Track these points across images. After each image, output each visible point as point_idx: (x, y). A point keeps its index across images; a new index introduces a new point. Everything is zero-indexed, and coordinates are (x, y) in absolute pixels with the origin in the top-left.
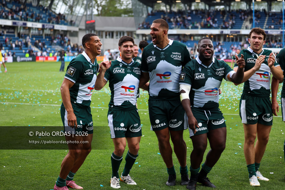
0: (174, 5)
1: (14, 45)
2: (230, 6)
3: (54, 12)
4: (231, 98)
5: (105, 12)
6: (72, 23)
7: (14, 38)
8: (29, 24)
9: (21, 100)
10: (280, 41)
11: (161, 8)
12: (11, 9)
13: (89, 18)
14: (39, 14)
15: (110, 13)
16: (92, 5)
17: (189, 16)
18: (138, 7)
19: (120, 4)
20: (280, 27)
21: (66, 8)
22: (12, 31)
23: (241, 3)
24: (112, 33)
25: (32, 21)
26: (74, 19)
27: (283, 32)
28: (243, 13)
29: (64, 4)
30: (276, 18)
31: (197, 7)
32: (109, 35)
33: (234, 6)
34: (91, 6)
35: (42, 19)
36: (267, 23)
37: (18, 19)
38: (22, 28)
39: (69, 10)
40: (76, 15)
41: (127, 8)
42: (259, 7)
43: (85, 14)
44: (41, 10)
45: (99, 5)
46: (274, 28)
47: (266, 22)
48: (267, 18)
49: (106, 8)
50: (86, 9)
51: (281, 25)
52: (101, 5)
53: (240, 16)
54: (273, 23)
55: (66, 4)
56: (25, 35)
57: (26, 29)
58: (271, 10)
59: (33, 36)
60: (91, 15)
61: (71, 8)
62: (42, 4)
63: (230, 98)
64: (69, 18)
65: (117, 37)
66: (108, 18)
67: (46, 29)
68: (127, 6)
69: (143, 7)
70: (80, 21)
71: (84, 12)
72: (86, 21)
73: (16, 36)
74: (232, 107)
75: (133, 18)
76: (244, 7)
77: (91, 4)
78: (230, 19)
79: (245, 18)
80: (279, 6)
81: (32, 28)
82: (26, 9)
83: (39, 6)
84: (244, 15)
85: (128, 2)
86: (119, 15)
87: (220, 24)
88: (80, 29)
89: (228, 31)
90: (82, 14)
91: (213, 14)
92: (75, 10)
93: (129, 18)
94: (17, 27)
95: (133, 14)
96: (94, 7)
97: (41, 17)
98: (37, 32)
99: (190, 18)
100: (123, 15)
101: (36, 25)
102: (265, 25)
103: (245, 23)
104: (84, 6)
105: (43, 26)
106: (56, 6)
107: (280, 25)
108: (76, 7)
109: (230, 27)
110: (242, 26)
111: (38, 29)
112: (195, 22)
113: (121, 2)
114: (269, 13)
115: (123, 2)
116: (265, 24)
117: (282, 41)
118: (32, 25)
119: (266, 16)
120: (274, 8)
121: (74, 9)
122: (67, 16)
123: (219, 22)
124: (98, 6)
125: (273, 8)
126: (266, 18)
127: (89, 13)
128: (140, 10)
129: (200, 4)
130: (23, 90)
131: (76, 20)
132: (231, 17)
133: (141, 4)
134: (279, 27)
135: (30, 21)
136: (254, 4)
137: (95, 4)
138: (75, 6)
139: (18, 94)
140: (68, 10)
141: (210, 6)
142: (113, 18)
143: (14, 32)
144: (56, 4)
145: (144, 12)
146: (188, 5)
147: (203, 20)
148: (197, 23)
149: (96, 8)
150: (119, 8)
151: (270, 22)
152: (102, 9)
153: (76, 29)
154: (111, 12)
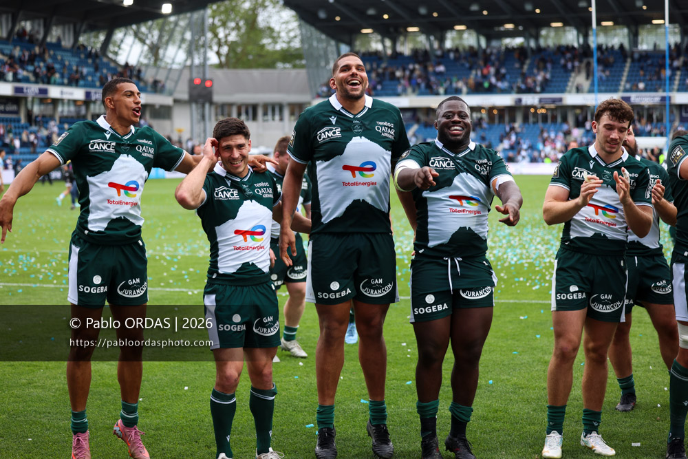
0: (402, 38)
1: (17, 143)
2: (537, 37)
3: (115, 62)
4: (540, 262)
5: (237, 59)
6: (156, 87)
7: (17, 124)
8: (54, 92)
9: (33, 276)
10: (660, 120)
11: (370, 47)
12: (11, 57)
13: (198, 73)
14: (77, 66)
15: (249, 60)
16: (204, 41)
17: (439, 64)
18: (315, 44)
19: (273, 38)
20: (660, 86)
21: (142, 52)
22: (14, 108)
23: (565, 31)
24: (255, 107)
25: (62, 84)
26: (161, 77)
27: (667, 99)
28: (568, 55)
29: (137, 41)
30: (649, 65)
31: (457, 42)
32: (247, 113)
33: (546, 37)
34: (203, 46)
35: (83, 77)
36: (628, 76)
37: (26, 80)
38: (36, 101)
39: (150, 55)
40: (165, 68)
41: (289, 47)
42: (609, 39)
43: (189, 63)
44: (83, 56)
45: (223, 40)
46: (645, 90)
47: (625, 74)
48: (628, 64)
49: (239, 50)
50: (190, 53)
51: (663, 82)
52: (226, 41)
53: (562, 61)
54: (642, 78)
55: (143, 41)
56: (44, 116)
57: (48, 104)
58: (637, 46)
59: (64, 120)
60: (203, 65)
61: (154, 50)
62: (86, 43)
63: (538, 262)
64: (149, 76)
65: (266, 118)
66: (243, 73)
67: (95, 102)
68: (289, 42)
69: (328, 44)
70: (177, 82)
71: (186, 60)
72: (191, 81)
73: (23, 121)
74: (543, 284)
75: (303, 72)
76: (573, 40)
77: (203, 39)
78: (539, 69)
79: (573, 67)
80: (656, 35)
81: (62, 100)
82: (47, 56)
83: (79, 48)
84: (572, 60)
85: (292, 34)
86: (271, 65)
87: (514, 82)
88: (176, 101)
89: (533, 98)
90: (180, 64)
91: (498, 59)
92: (164, 55)
93: (294, 72)
94: (26, 99)
95: (304, 62)
96: (211, 47)
97: (82, 73)
98: (72, 108)
99: (441, 68)
100: (280, 65)
101: (71, 94)
102: (623, 83)
103: (575, 77)
104: (184, 46)
105: (88, 94)
106: (119, 47)
107: (659, 82)
108: (166, 49)
109: (538, 89)
110: (567, 85)
111: (75, 102)
112: (454, 79)
113: (275, 35)
114: (633, 53)
115: (279, 32)
116: (624, 78)
117: (664, 121)
118: (62, 93)
119: (625, 61)
120: (645, 40)
121: (161, 52)
122: (146, 71)
123: (511, 77)
124: (220, 45)
125: (642, 40)
126: (625, 66)
127: (197, 61)
128: (322, 52)
129: (466, 35)
130: (37, 253)
131: (167, 78)
132: (541, 65)
133: (323, 37)
134: (657, 87)
135: (56, 84)
136: (595, 31)
137: (212, 39)
138: (165, 46)
139: (25, 261)
140: (147, 55)
141: (489, 40)
142: (256, 73)
143: (17, 112)
144: (119, 42)
145: (330, 56)
146: (436, 38)
147: (474, 72)
148: (458, 80)
149: (215, 48)
150: (270, 48)
151: (636, 76)
152: (229, 51)
153: (168, 101)
154: (250, 57)
